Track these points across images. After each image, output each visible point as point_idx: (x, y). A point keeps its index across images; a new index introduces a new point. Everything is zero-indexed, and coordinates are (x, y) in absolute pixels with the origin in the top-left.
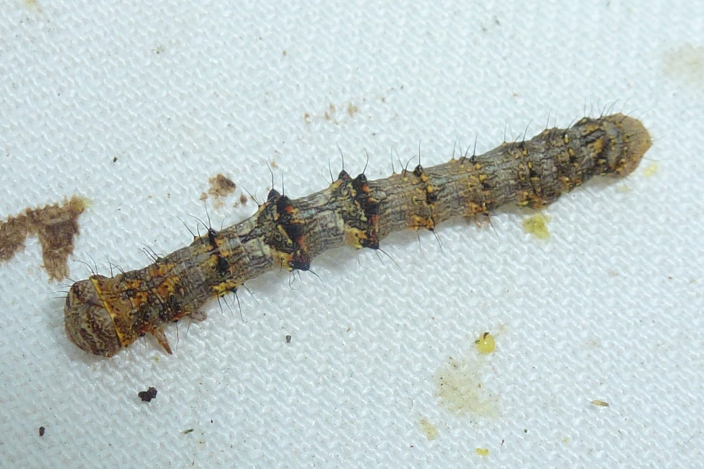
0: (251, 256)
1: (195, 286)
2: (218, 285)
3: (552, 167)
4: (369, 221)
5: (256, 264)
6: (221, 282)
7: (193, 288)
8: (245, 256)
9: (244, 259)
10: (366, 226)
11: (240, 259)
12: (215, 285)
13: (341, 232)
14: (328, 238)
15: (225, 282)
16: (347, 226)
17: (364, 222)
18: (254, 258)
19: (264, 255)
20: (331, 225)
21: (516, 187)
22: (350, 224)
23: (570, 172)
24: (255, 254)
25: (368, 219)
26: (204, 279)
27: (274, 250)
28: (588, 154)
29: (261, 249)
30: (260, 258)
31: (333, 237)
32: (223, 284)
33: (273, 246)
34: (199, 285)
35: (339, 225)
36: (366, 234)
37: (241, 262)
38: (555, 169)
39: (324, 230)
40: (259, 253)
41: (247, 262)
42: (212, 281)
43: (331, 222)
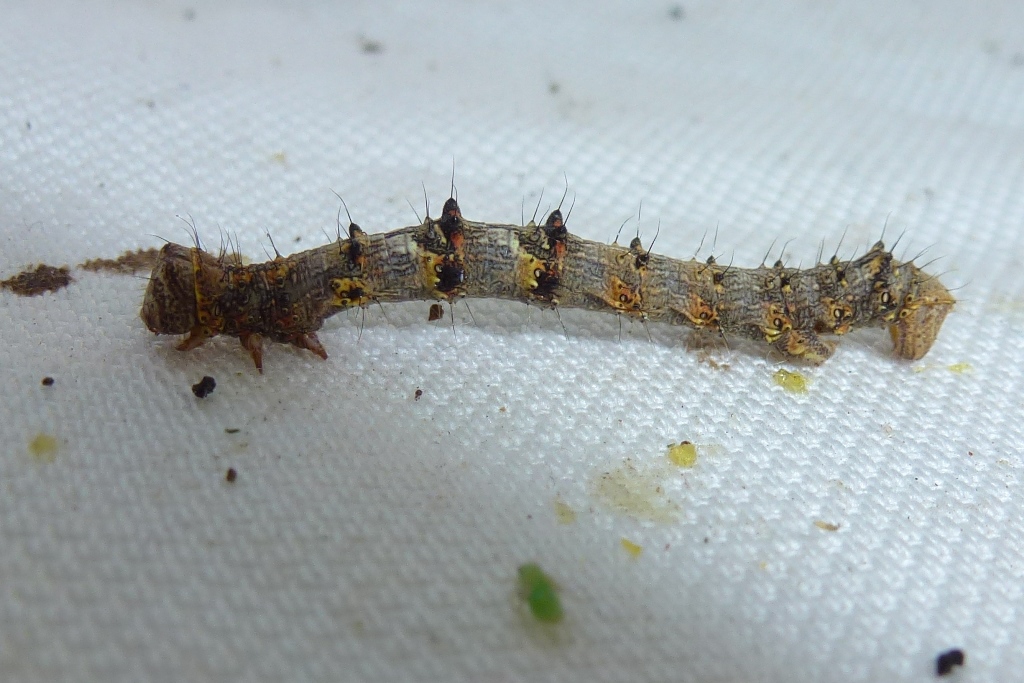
0: (391, 251)
1: (313, 274)
2: (341, 278)
3: (812, 284)
4: (553, 251)
5: (395, 264)
6: (346, 277)
7: (310, 276)
8: (383, 250)
9: (382, 253)
10: (547, 256)
11: (377, 252)
12: (337, 278)
13: (513, 256)
14: (494, 258)
15: (351, 278)
16: (522, 249)
17: (546, 250)
18: (394, 255)
19: (408, 254)
20: (502, 243)
21: (762, 296)
22: (527, 249)
23: (836, 293)
24: (397, 249)
25: (551, 248)
26: (326, 268)
27: (422, 249)
28: (862, 276)
29: (406, 245)
30: (402, 256)
31: (501, 259)
32: (347, 280)
33: (422, 244)
34: (318, 274)
35: (512, 246)
36: (544, 264)
37: (377, 255)
38: (816, 286)
39: (492, 246)
40: (402, 250)
41: (384, 258)
42: (334, 271)
43: (503, 239)
